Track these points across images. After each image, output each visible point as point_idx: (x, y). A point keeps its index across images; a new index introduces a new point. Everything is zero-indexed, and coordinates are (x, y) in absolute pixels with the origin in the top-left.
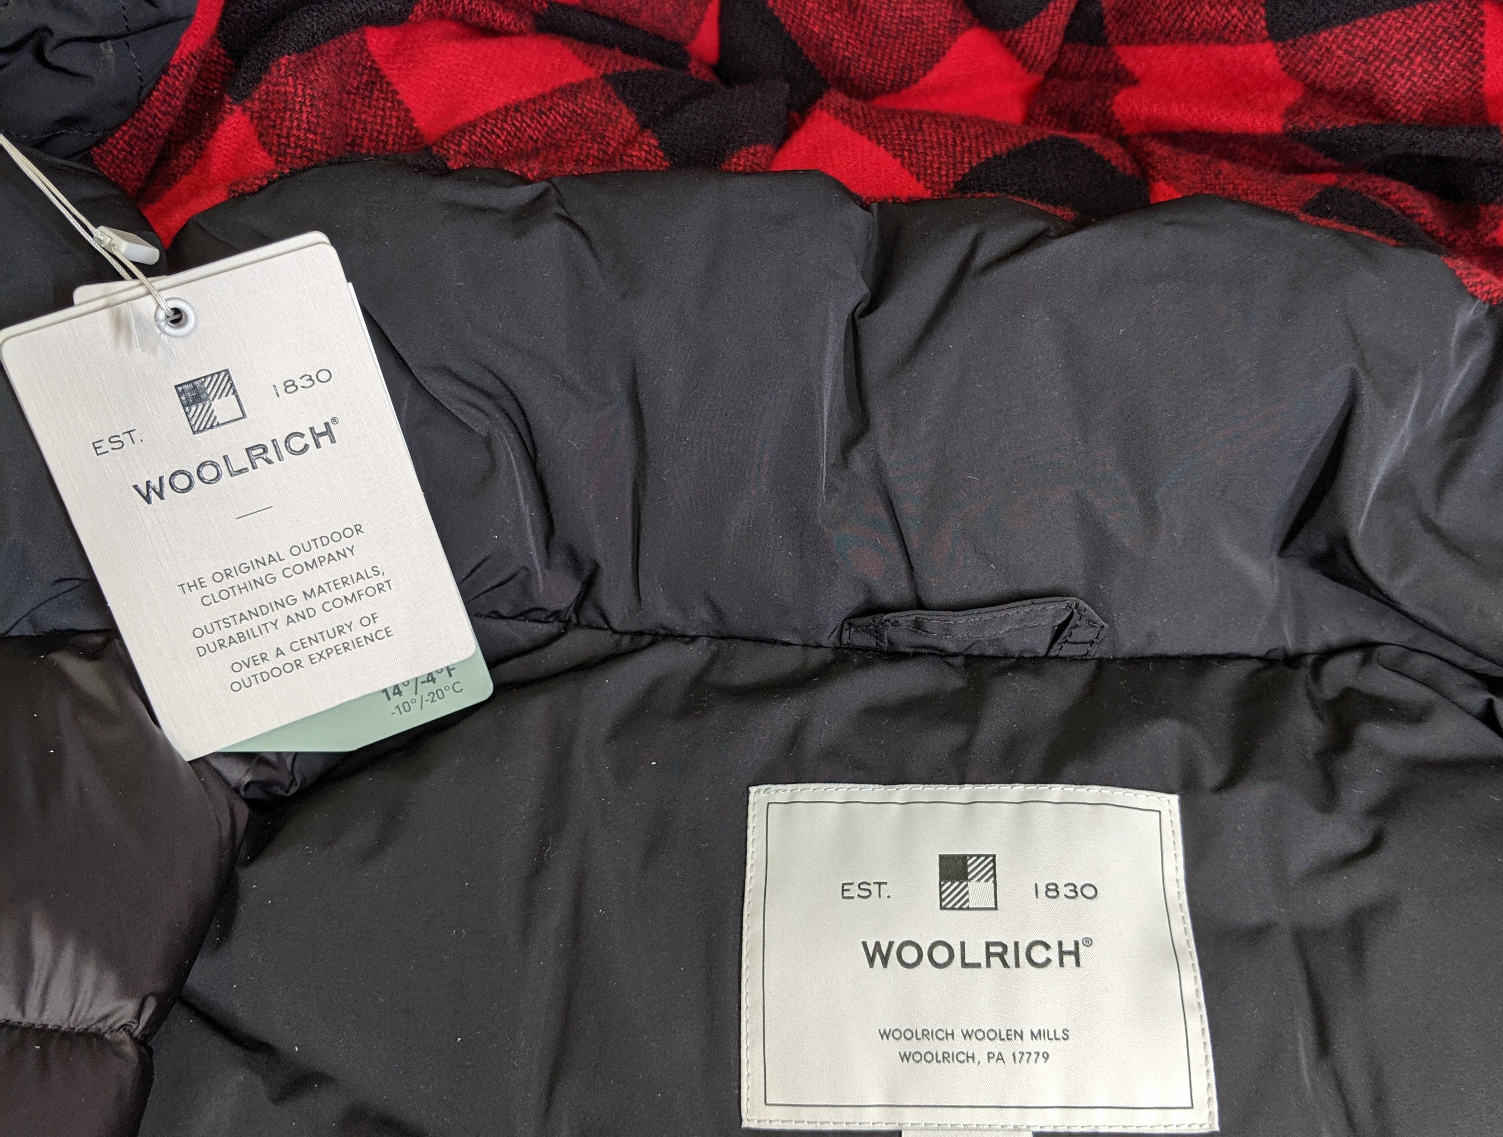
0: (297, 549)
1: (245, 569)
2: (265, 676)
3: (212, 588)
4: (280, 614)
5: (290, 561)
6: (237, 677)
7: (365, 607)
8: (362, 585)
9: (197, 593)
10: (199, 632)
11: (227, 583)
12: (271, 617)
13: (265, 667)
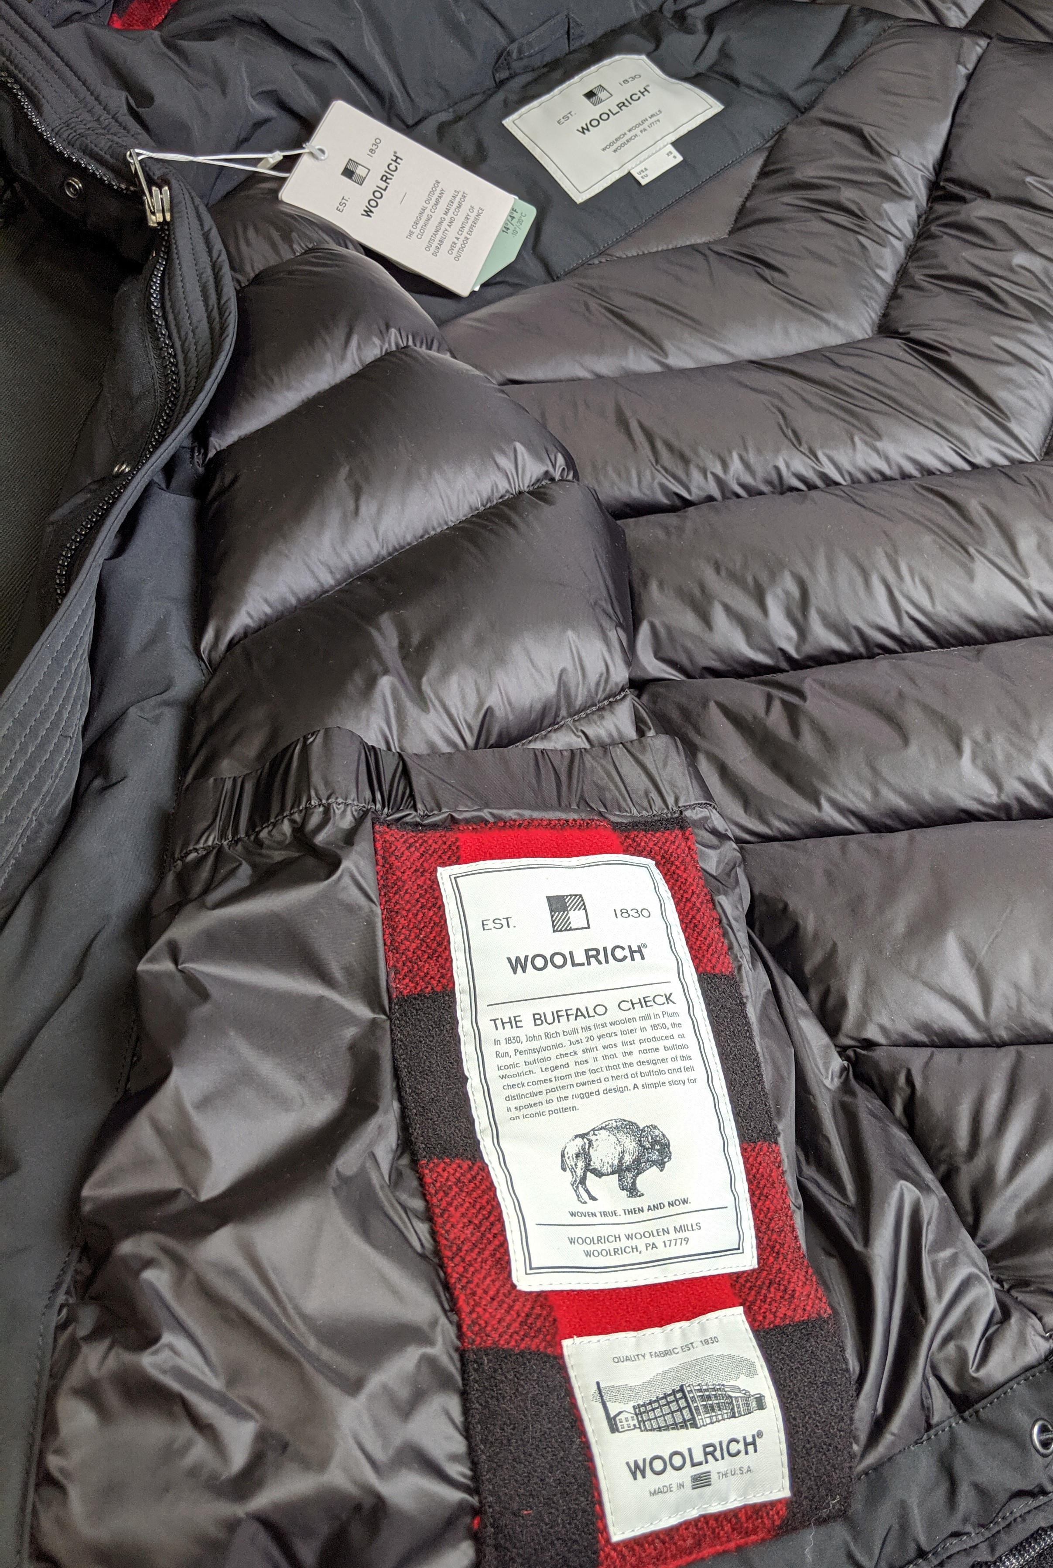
0: (428, 201)
1: (419, 218)
2: (462, 249)
3: (417, 231)
4: (445, 225)
5: (429, 206)
6: (454, 255)
7: (466, 206)
8: (458, 199)
9: (414, 236)
10: (428, 248)
11: (419, 226)
12: (443, 229)
13: (458, 246)
